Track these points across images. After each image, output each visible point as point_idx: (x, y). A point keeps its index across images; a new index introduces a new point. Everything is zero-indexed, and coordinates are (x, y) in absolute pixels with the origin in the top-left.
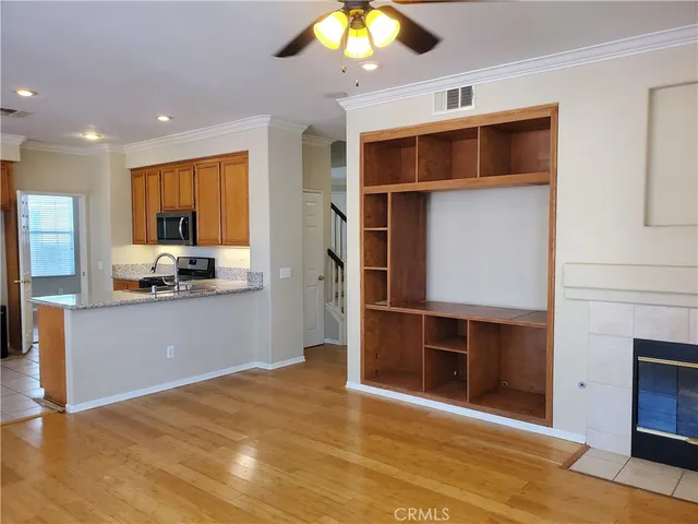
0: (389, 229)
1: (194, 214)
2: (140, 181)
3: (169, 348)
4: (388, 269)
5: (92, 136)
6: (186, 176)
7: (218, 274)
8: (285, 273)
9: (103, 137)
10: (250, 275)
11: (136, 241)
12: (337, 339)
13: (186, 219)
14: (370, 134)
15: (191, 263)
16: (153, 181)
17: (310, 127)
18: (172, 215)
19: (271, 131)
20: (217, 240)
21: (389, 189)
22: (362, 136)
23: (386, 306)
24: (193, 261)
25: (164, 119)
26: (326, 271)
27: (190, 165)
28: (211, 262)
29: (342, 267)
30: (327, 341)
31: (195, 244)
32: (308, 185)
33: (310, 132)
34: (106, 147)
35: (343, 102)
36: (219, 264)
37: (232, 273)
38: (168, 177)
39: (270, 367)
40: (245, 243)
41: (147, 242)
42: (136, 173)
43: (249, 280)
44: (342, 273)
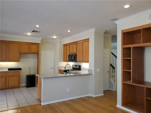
0: (131, 58)
1: (76, 54)
2: (65, 47)
3: (67, 89)
4: (131, 71)
5: (55, 37)
6: (75, 46)
7: (81, 69)
8: (98, 70)
9: (57, 37)
10: (89, 70)
11: (64, 61)
12: (113, 89)
13: (74, 56)
14: (125, 30)
15: (75, 66)
16: (68, 47)
17: (106, 31)
18: (71, 55)
19: (96, 33)
20: (81, 61)
21: (131, 46)
22: (122, 31)
23: (130, 83)
24: (76, 66)
25: (69, 31)
26: (110, 70)
27: (76, 43)
28: (80, 66)
29: (114, 69)
30: (110, 89)
31: (76, 62)
32: (105, 47)
33: (106, 33)
34: (58, 39)
35: (116, 22)
36: (82, 67)
37: (85, 69)
38: (71, 46)
39: (94, 96)
40: (88, 62)
41: (66, 61)
42: (64, 45)
43: (89, 72)
44: (115, 70)
